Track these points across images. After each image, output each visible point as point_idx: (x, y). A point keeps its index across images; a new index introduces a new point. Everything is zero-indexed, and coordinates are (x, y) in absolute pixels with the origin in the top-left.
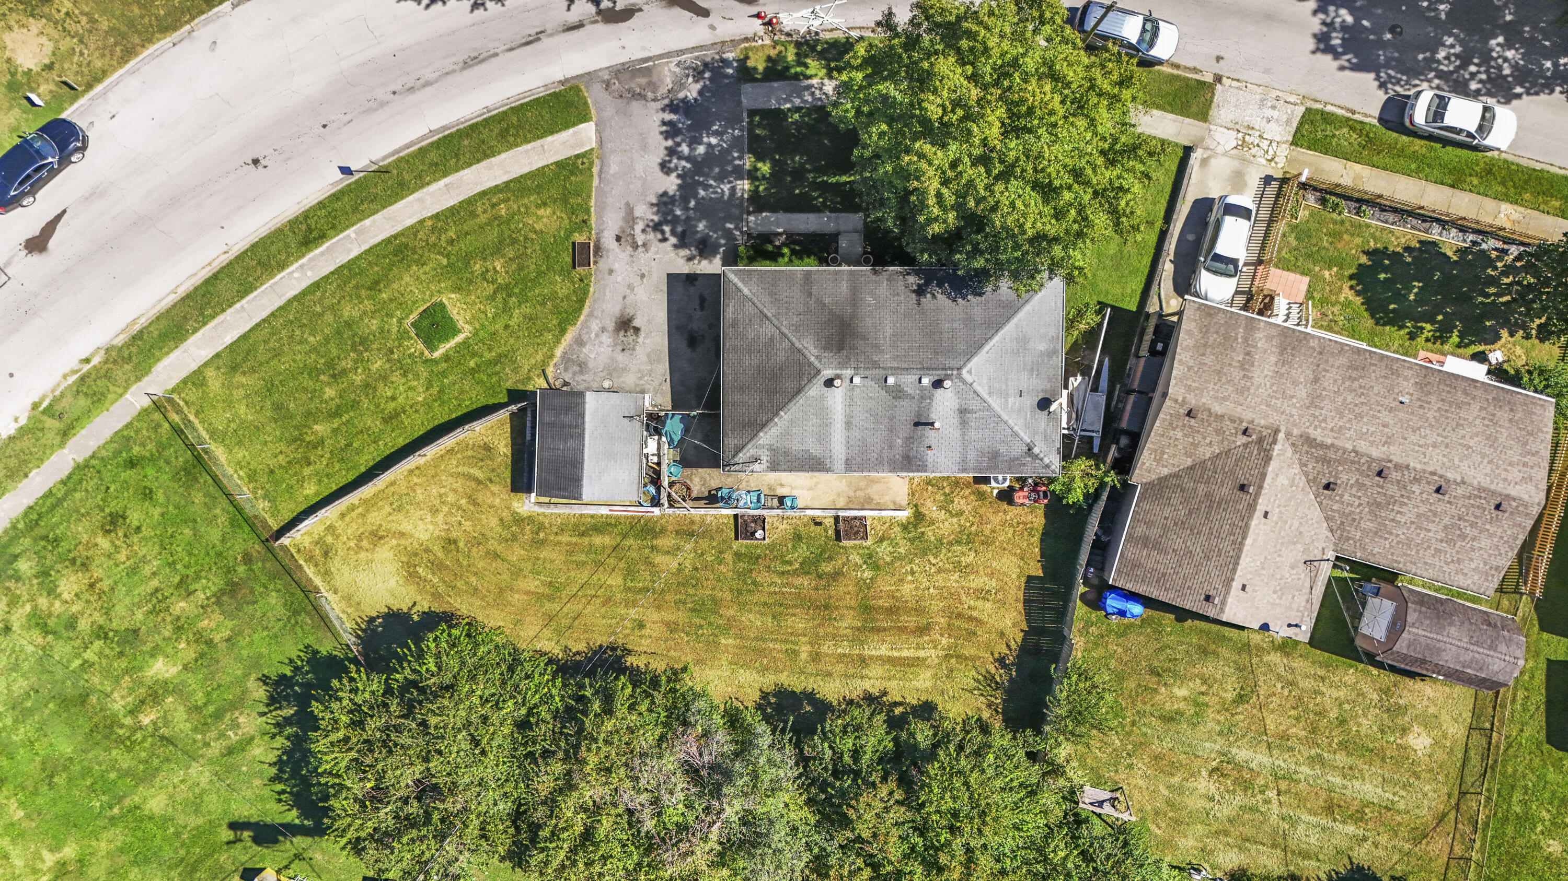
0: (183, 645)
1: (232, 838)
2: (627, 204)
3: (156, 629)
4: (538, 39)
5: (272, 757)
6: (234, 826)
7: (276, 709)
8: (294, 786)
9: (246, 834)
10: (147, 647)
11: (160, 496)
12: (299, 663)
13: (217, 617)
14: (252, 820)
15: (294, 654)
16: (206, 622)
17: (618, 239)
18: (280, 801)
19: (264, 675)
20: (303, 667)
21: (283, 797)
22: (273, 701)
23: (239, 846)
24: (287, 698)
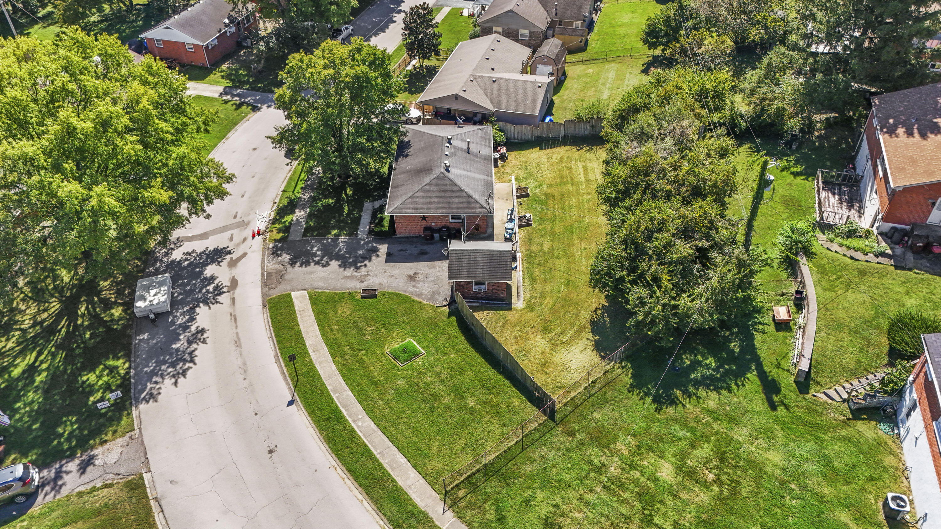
0: (645, 463)
1: (782, 408)
2: (343, 279)
3: (636, 482)
4: (235, 316)
5: (714, 395)
6: (773, 407)
7: (678, 399)
8: (730, 379)
9: (776, 398)
10: (652, 485)
11: (527, 494)
12: (642, 394)
13: (618, 446)
14: (764, 397)
15: (636, 398)
16: (624, 452)
17: (362, 282)
18: (743, 385)
19: (656, 411)
20: (644, 392)
21: (740, 384)
22: (673, 402)
23: (786, 402)
24: (669, 396)
